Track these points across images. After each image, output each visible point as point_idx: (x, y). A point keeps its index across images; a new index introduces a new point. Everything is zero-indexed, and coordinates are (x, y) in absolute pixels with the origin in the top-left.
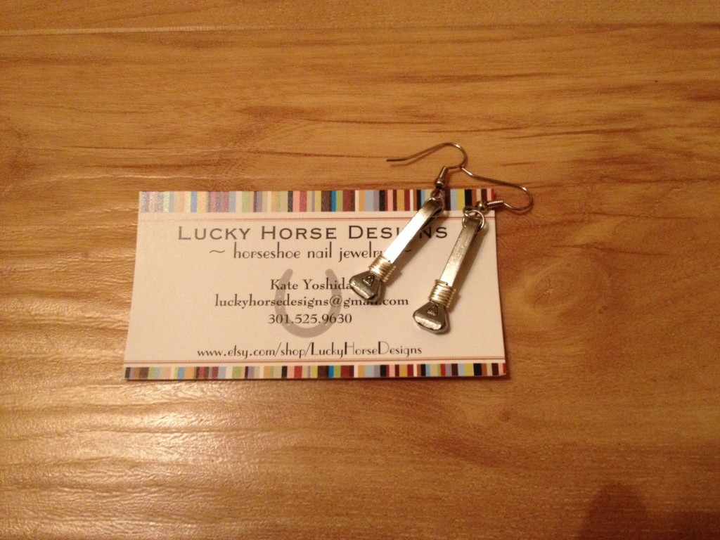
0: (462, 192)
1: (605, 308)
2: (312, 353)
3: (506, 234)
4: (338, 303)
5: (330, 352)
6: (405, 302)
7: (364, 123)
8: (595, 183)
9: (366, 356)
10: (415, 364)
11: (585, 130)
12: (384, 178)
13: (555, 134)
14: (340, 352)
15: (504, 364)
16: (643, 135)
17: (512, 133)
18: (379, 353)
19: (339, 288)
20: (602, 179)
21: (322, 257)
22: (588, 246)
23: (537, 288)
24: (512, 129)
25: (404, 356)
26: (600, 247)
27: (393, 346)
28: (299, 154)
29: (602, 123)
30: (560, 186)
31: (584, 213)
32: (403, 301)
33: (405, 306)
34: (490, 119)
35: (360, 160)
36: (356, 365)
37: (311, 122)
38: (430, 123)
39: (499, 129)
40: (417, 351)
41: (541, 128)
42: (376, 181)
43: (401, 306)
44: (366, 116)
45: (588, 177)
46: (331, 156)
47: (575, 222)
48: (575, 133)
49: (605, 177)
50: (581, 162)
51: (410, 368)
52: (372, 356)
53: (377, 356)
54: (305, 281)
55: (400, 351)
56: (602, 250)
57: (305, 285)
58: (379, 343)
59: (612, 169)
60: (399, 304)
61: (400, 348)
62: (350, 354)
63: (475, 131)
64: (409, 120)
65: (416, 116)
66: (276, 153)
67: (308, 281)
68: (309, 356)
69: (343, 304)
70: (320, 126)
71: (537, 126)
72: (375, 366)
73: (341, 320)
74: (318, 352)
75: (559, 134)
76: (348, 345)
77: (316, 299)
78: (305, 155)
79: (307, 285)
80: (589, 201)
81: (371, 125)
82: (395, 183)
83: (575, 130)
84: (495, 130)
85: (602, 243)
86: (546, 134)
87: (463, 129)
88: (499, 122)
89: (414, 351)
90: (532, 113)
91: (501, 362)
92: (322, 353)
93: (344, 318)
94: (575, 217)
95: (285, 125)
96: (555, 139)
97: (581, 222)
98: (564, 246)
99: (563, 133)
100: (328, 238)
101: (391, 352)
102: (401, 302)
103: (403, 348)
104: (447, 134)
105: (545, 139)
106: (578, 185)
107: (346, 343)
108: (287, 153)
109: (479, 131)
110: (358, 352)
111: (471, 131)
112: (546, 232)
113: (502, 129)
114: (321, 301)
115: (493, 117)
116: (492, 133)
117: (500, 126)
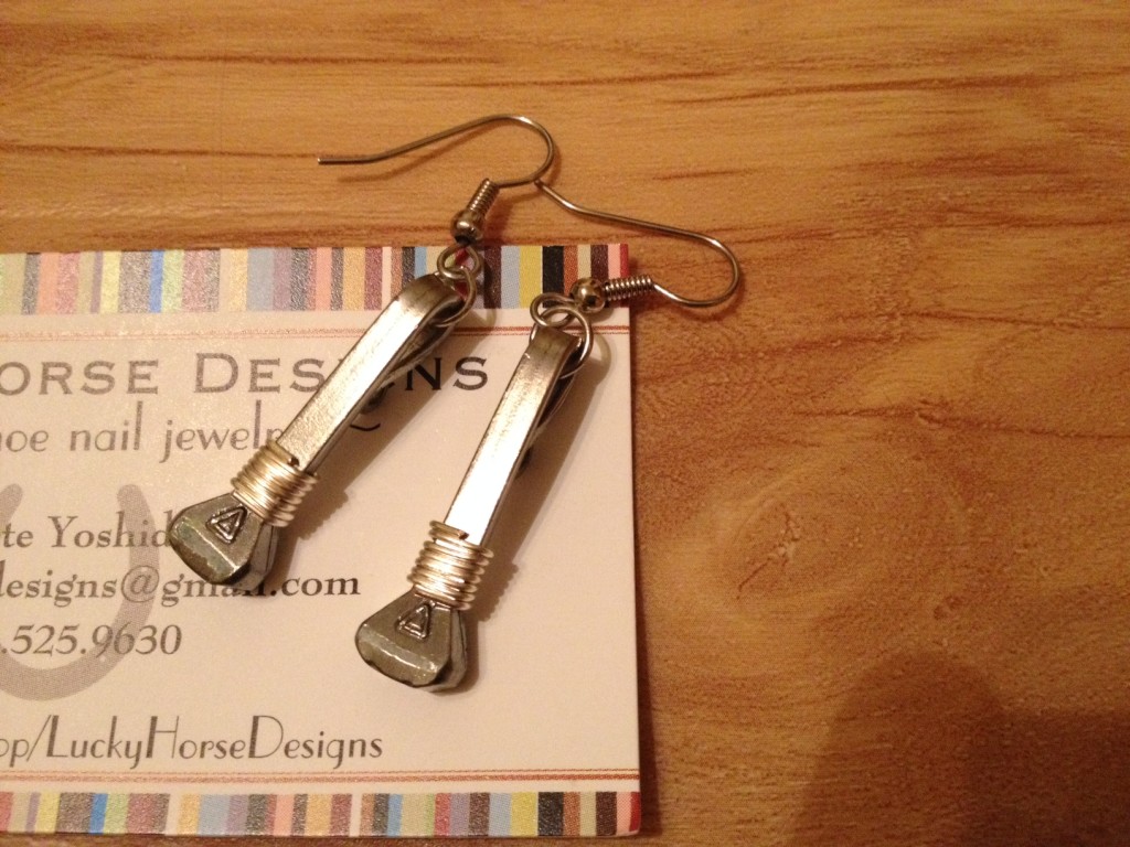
0: (536, 253)
1: (955, 603)
2: (50, 753)
3: (663, 377)
4: (144, 589)
5: (102, 749)
6: (349, 587)
7: (273, 61)
8: (921, 227)
9: (211, 763)
10: (358, 792)
11: (895, 79)
12: (318, 214)
13: (808, 90)
14: (133, 751)
15: (633, 794)
16: (1056, 93)
17: (687, 90)
18: (252, 754)
19: (154, 543)
20: (941, 216)
21: (111, 447)
22: (905, 413)
23: (749, 538)
24: (687, 76)
25: (325, 764)
26: (937, 415)
27: (295, 732)
28: (85, 150)
29: (942, 60)
30: (821, 236)
31: (892, 316)
32: (343, 582)
33: (348, 598)
34: (625, 49)
35: (253, 163)
36: (176, 793)
37: (128, 62)
38: (459, 60)
39: (653, 79)
40: (369, 749)
41: (769, 75)
42: (294, 223)
43: (336, 598)
44: (280, 44)
45: (902, 211)
46: (173, 153)
47: (864, 340)
48: (867, 87)
49: (951, 210)
50: (885, 167)
51: (341, 803)
52: (229, 764)
53: (244, 765)
54: (55, 519)
55: (315, 747)
56: (944, 423)
57: (54, 533)
58: (256, 720)
59: (970, 188)
60: (330, 592)
61: (317, 738)
62: (164, 758)
63: (583, 83)
64: (401, 53)
65: (421, 42)
66: (19, 147)
67: (63, 522)
68: (39, 760)
69: (159, 593)
70: (149, 71)
71: (759, 68)
72: (235, 799)
73: (148, 645)
74: (68, 751)
75: (819, 90)
76: (158, 728)
77: (79, 579)
78: (101, 152)
79: (60, 532)
80: (906, 277)
81: (294, 68)
82: (350, 228)
83: (868, 80)
84: (642, 79)
85: (944, 404)
86: (783, 92)
87: (553, 76)
88: (654, 58)
89: (358, 747)
90: (747, 32)
91: (628, 788)
92: (79, 750)
93: (158, 637)
94: (865, 326)
95: (55, 70)
96: (810, 103)
97: (879, 341)
98: (829, 413)
99: (831, 89)
100: (132, 390)
101: (287, 751)
102: (337, 587)
103: (326, 740)
104: (506, 91)
105: (785, 105)
106: (876, 232)
107: (154, 720)
108: (50, 148)
109: (596, 81)
110: (189, 750)
111: (573, 83)
112: (779, 369)
113: (663, 78)
114: (94, 584)
115: (637, 45)
116: (630, 89)
117: (656, 69)
